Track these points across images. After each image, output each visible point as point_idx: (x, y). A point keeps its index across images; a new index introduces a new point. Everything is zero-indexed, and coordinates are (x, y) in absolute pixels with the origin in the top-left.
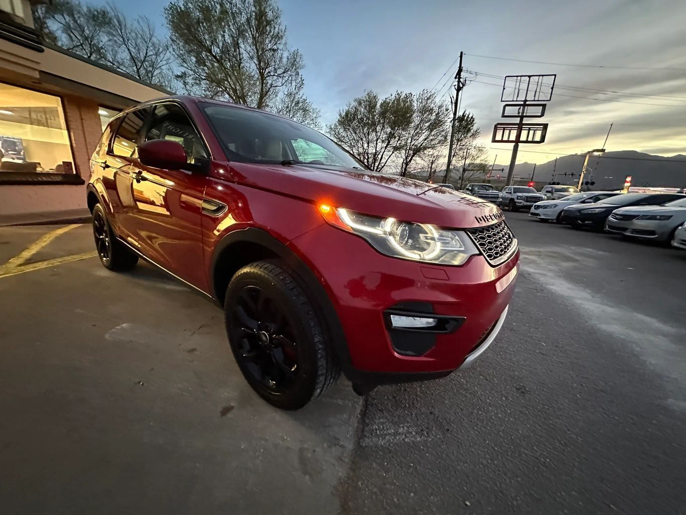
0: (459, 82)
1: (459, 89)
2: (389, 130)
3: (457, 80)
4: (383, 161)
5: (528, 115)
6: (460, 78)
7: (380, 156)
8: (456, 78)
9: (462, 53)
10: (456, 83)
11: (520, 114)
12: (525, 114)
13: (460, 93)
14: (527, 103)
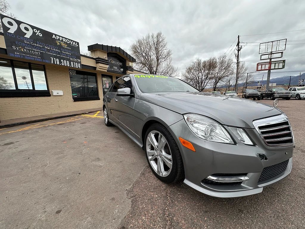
0: (238, 48)
1: (239, 50)
2: (207, 71)
3: (238, 47)
4: (205, 84)
5: (273, 57)
6: (239, 46)
7: (204, 82)
8: (237, 46)
9: (239, 36)
10: (237, 48)
11: (270, 58)
12: (272, 58)
13: (239, 52)
14: (273, 53)
